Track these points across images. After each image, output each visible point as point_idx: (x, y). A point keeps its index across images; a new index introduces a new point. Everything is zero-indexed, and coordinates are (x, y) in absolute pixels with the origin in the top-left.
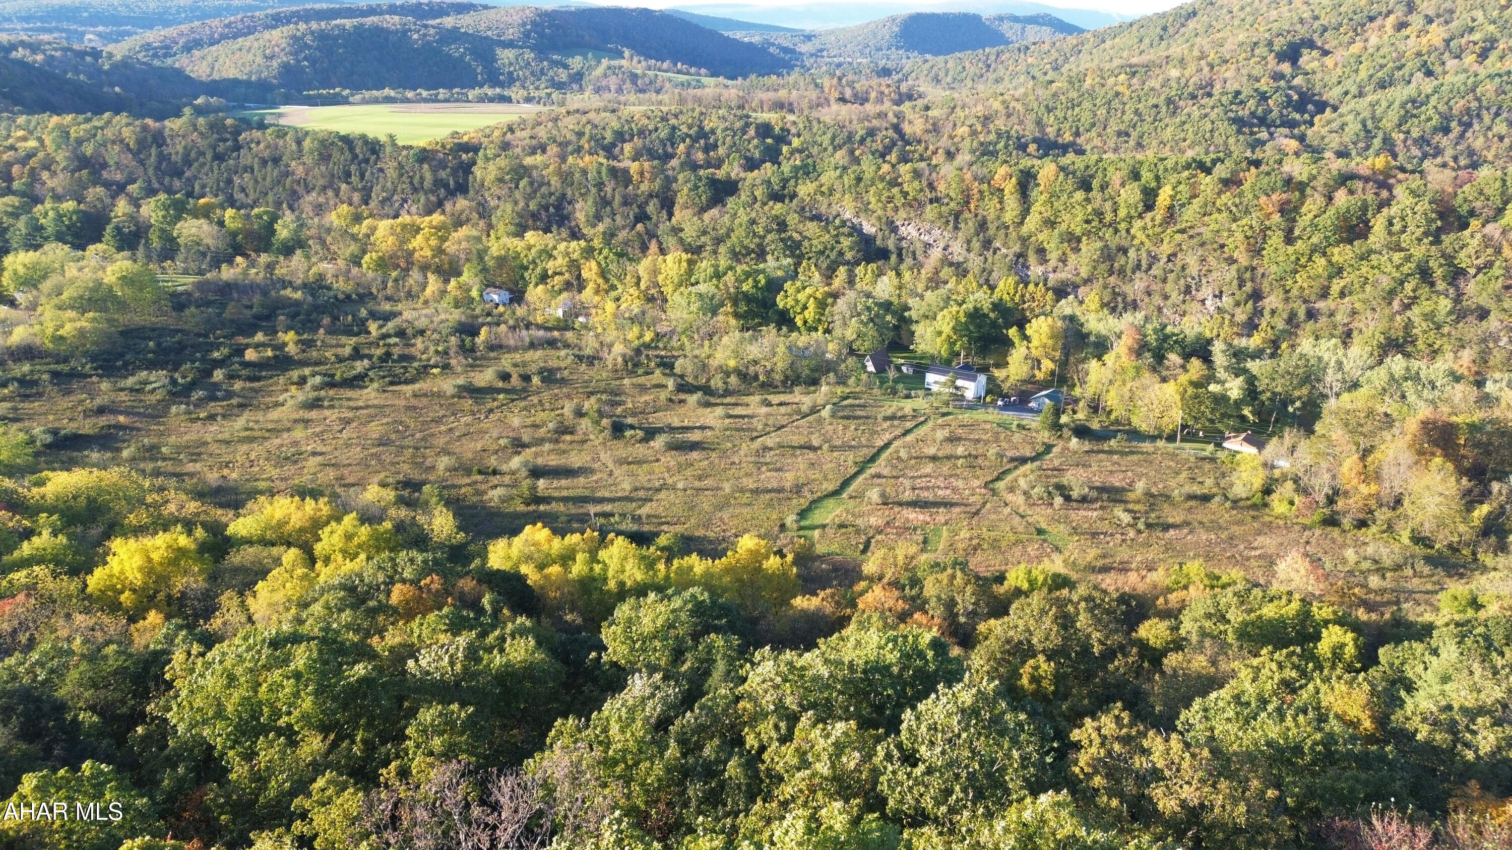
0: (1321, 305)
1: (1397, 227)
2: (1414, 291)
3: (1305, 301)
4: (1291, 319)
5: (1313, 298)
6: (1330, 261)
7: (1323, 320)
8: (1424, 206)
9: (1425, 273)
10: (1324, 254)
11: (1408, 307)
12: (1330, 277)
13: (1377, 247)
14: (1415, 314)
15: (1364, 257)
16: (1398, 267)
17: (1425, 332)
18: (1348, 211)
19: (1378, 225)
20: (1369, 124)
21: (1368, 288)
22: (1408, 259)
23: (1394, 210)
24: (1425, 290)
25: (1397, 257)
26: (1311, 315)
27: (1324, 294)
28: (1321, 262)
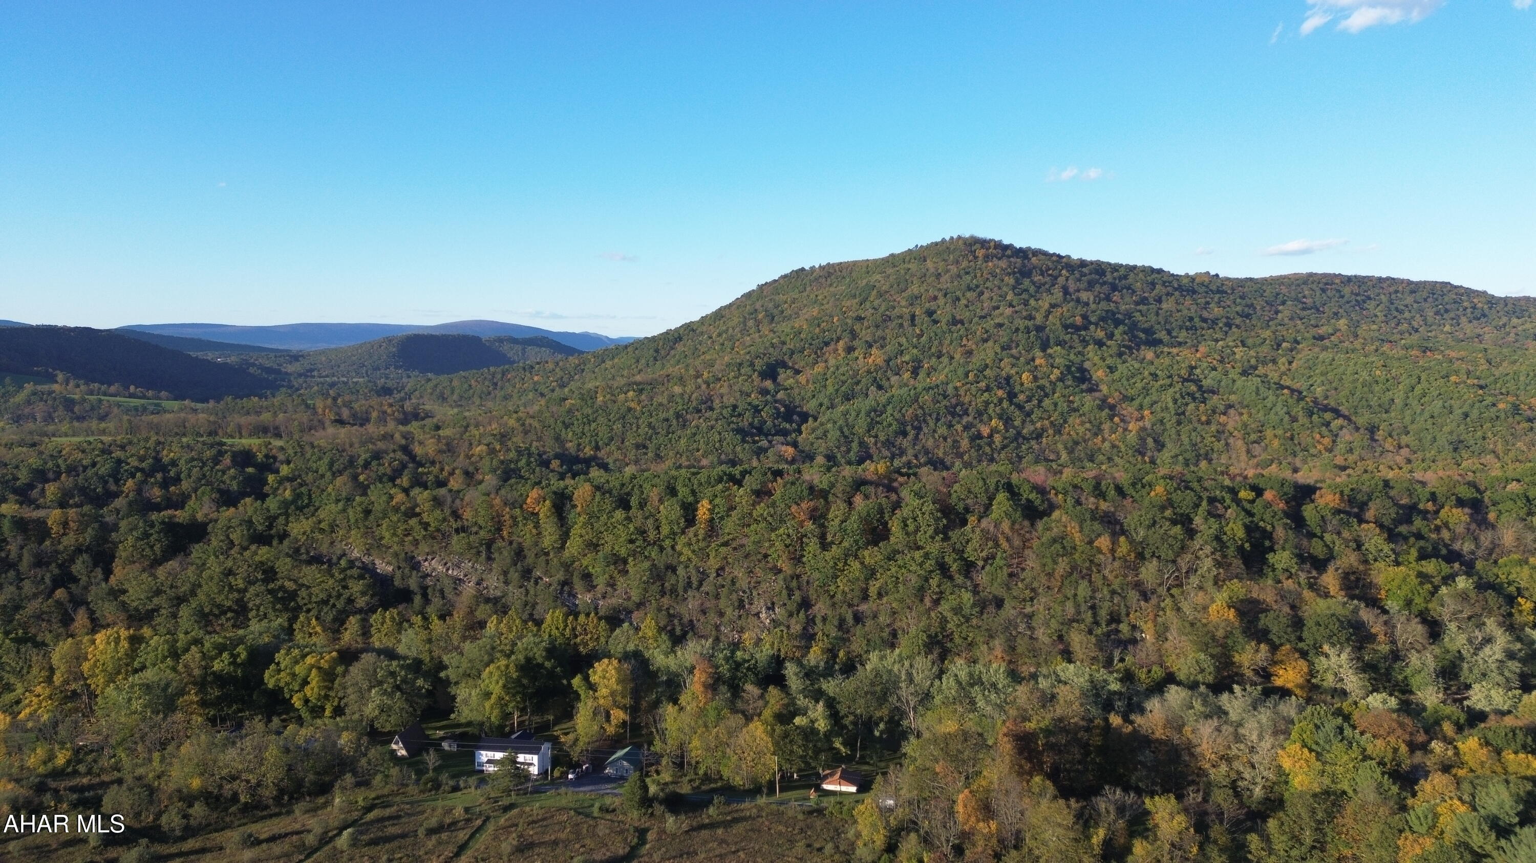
0: (863, 607)
1: (911, 528)
2: (939, 586)
3: (850, 605)
4: (842, 623)
5: (856, 601)
6: (862, 563)
7: (869, 623)
8: (929, 507)
9: (943, 568)
10: (856, 557)
11: (937, 602)
12: (867, 579)
13: (899, 547)
14: (945, 607)
15: (891, 557)
16: (921, 565)
17: (958, 626)
18: (868, 515)
19: (895, 527)
20: (845, 429)
21: (901, 588)
22: (927, 556)
23: (906, 512)
24: (947, 586)
25: (918, 554)
26: (858, 618)
27: (865, 597)
28: (856, 565)
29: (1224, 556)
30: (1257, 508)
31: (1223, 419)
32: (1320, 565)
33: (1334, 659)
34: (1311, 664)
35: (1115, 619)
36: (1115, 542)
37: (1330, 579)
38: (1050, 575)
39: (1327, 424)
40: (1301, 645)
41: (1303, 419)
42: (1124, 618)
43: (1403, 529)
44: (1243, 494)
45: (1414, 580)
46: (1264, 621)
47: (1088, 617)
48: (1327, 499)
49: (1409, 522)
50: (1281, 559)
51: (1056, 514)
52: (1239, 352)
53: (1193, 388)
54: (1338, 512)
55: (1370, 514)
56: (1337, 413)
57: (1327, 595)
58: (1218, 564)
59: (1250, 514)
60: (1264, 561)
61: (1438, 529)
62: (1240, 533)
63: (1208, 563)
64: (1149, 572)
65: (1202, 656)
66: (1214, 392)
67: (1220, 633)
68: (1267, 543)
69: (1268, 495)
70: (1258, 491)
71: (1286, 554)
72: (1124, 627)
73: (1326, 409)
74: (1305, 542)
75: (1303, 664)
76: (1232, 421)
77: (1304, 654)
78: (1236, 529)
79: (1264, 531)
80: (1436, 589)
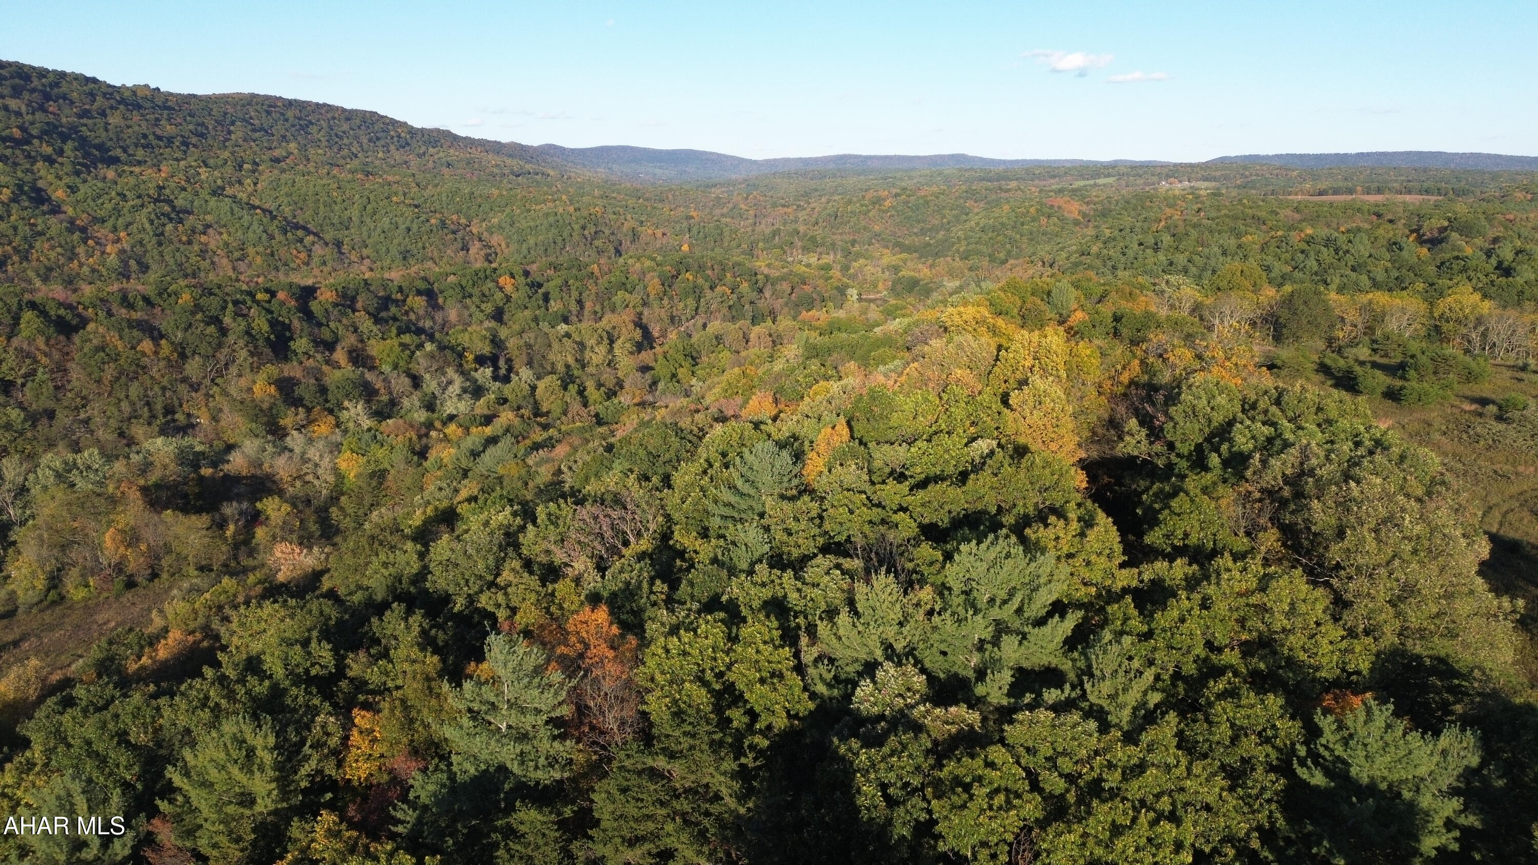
29: (256, 347)
30: (274, 305)
31: (203, 239)
32: (330, 346)
33: (353, 411)
34: (337, 417)
35: (169, 410)
36: (157, 345)
37: (340, 355)
38: (99, 381)
39: (301, 241)
40: (327, 405)
41: (279, 237)
42: (178, 409)
43: (384, 314)
44: (259, 296)
45: (397, 349)
46: (298, 391)
47: (145, 412)
48: (326, 296)
49: (387, 309)
50: (301, 344)
51: (91, 327)
52: (204, 173)
53: (167, 208)
54: (336, 305)
55: (359, 305)
56: (309, 232)
57: (339, 367)
58: (252, 354)
59: (269, 311)
60: (288, 348)
61: (407, 313)
62: (266, 327)
63: (244, 353)
64: (193, 367)
65: (254, 425)
66: (189, 213)
67: (265, 406)
68: (288, 334)
69: (281, 295)
70: (273, 294)
71: (304, 341)
72: (180, 417)
73: (297, 227)
74: (316, 331)
75: (331, 419)
76: (213, 240)
77: (331, 412)
78: (261, 324)
79: (283, 323)
80: (413, 353)
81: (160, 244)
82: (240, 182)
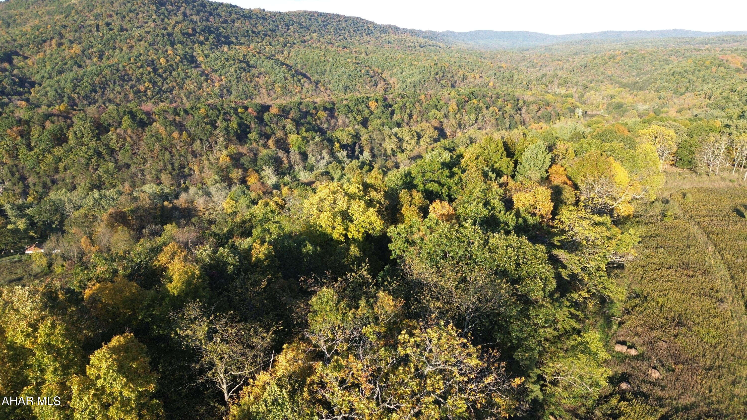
0: (57, 176)
1: (79, 135)
2: (97, 162)
3: (49, 176)
4: (45, 186)
5: (52, 174)
6: (54, 156)
7: (60, 183)
8: (88, 124)
9: (99, 154)
10: (50, 153)
11: (97, 169)
12: (57, 163)
13: (73, 145)
14: (100, 172)
15: (70, 150)
16: (86, 153)
17: (107, 179)
18: (54, 131)
19: (71, 136)
21: (76, 164)
22: (89, 148)
23: (75, 128)
24: (101, 161)
25: (83, 148)
26: (54, 182)
27: (57, 171)
28: (50, 156)
29: (229, 136)
30: (244, 116)
31: (257, 79)
32: (268, 137)
33: (267, 171)
34: (259, 174)
35: (182, 167)
36: (181, 134)
37: (271, 143)
38: (152, 151)
39: (299, 81)
40: (256, 168)
41: (290, 79)
42: (186, 166)
44: (240, 110)
45: (300, 139)
46: (243, 160)
47: (170, 167)
48: (274, 110)
50: (253, 136)
52: (268, 48)
53: (244, 65)
54: (278, 115)
56: (305, 76)
57: (269, 148)
58: (225, 140)
59: (241, 118)
60: (247, 137)
61: (316, 120)
62: (236, 126)
63: (221, 140)
64: (197, 145)
65: (216, 176)
66: (254, 67)
67: (224, 167)
68: (248, 130)
69: (250, 110)
70: (246, 108)
71: (254, 134)
72: (186, 170)
73: (301, 74)
74: (263, 128)
75: (257, 175)
76: (261, 81)
77: (257, 171)
78: (234, 124)
79: (247, 125)
80: (308, 142)
81: (238, 82)
82: (282, 53)
